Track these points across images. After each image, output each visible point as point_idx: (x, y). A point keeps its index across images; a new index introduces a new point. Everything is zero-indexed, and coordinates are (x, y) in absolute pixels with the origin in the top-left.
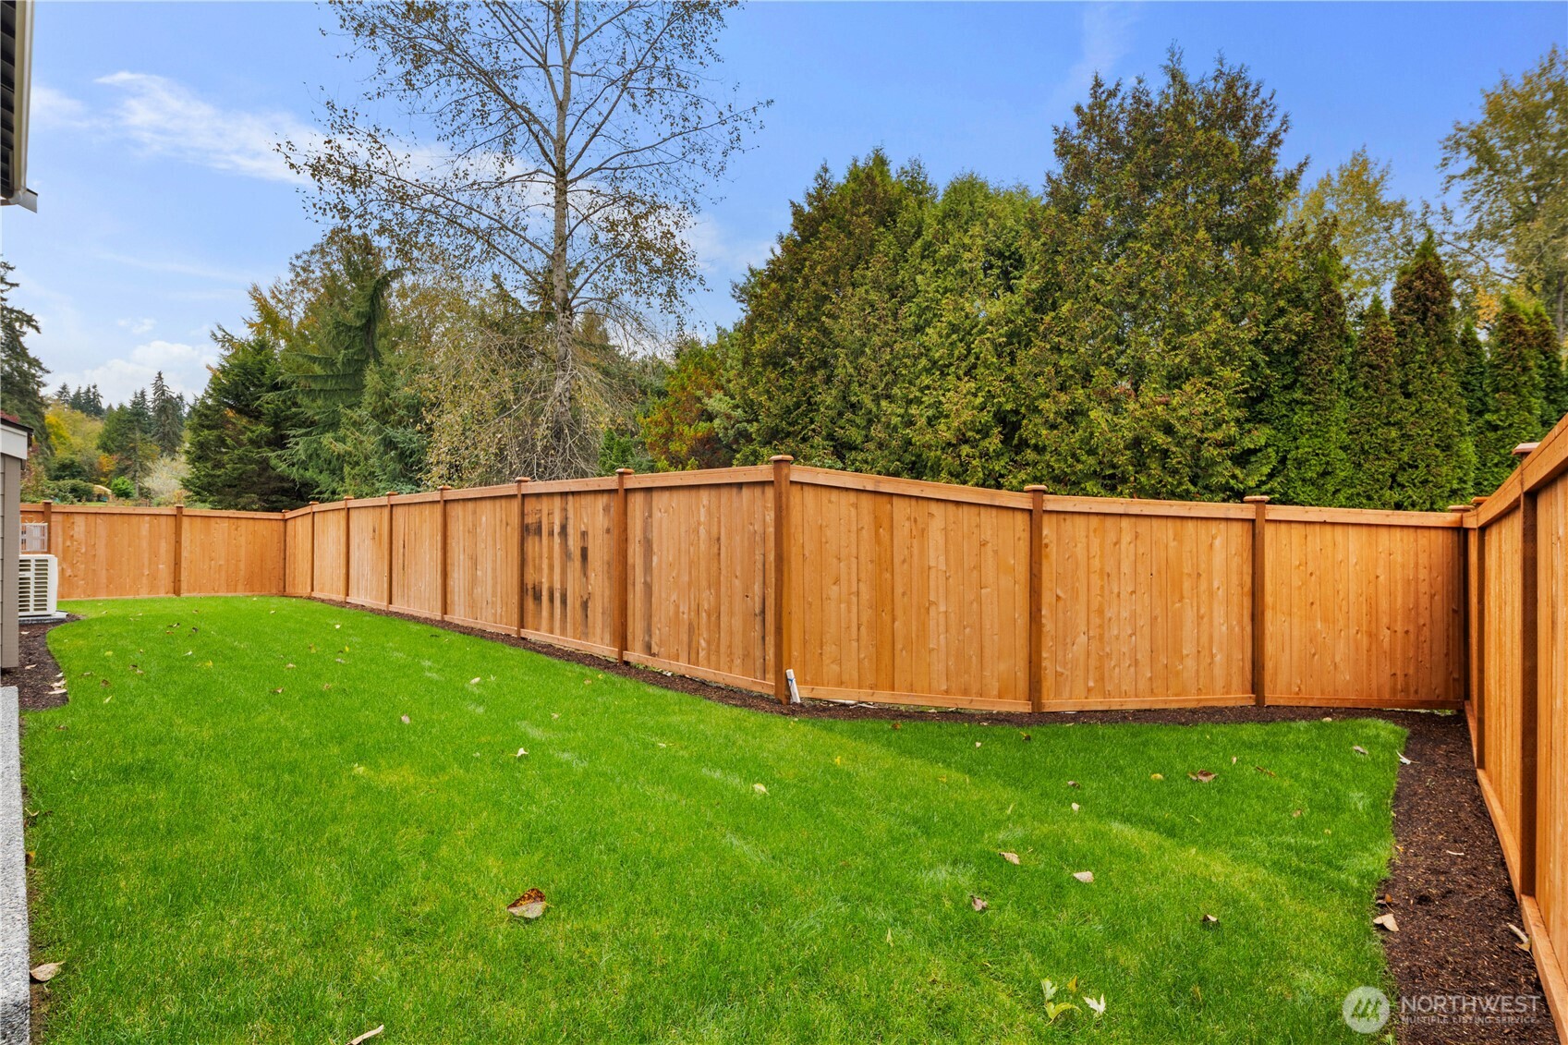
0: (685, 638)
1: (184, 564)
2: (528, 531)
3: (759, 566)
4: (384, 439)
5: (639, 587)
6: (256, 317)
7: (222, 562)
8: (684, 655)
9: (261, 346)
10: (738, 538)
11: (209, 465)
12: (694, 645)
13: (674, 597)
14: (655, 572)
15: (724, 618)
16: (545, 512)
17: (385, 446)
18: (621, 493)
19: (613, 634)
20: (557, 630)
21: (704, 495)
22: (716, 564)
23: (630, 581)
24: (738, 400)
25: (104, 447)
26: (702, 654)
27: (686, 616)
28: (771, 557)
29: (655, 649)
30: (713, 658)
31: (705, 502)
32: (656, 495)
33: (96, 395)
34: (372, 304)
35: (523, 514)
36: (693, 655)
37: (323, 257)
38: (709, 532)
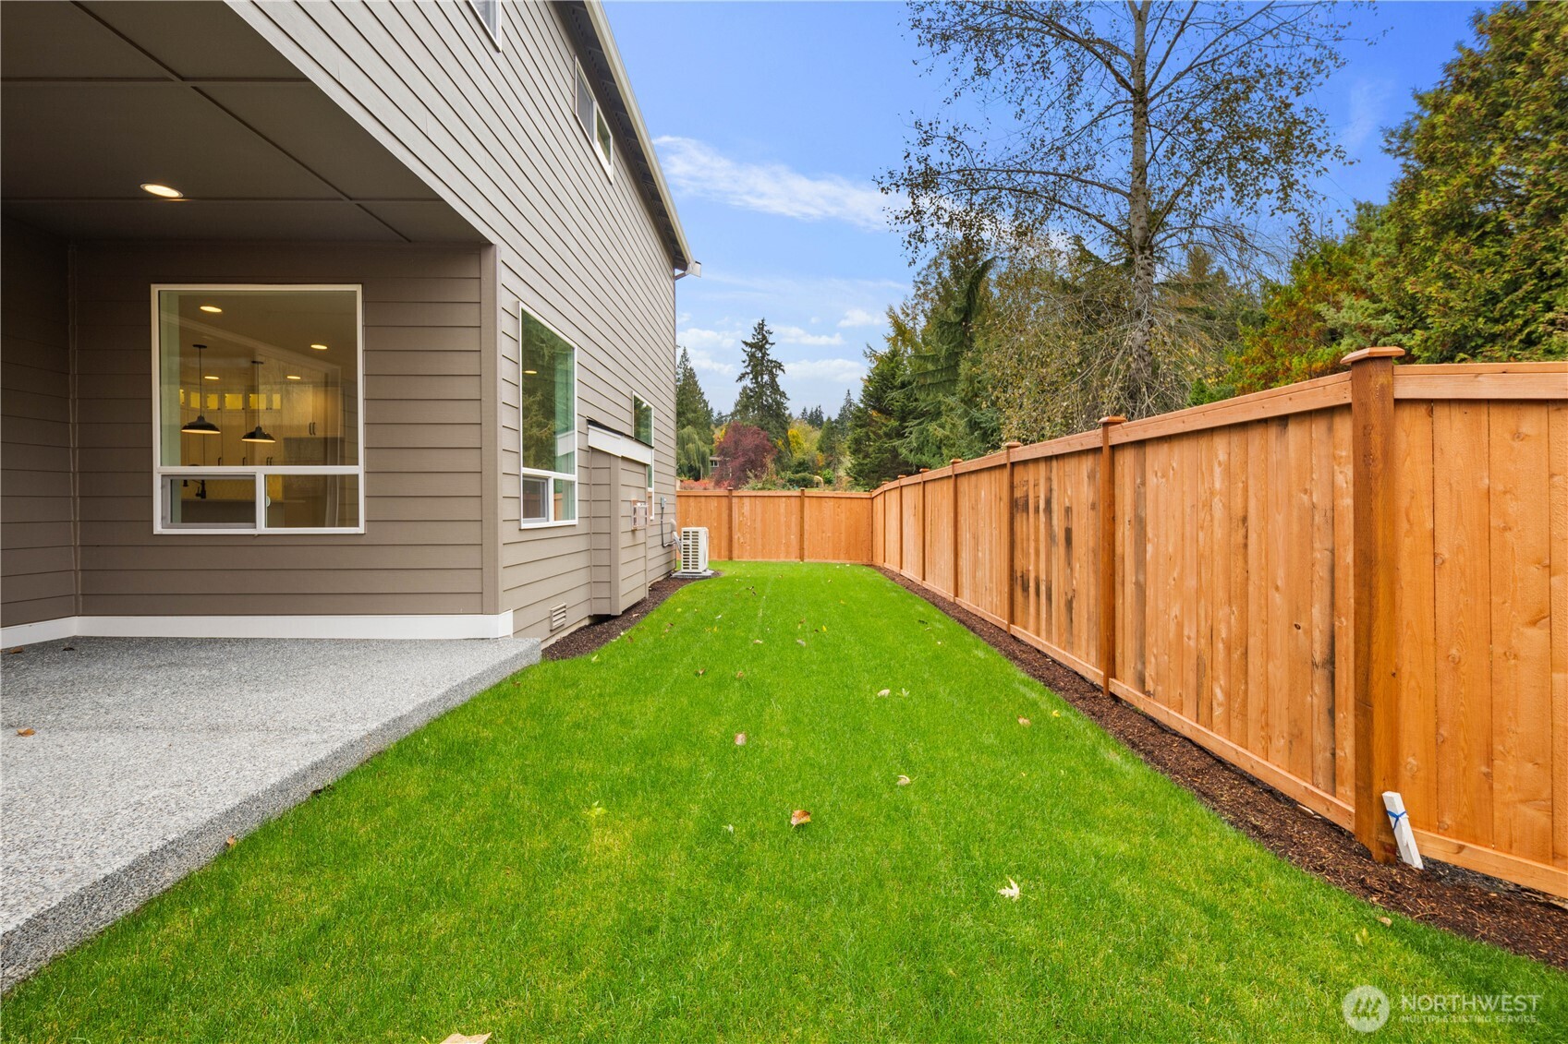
0: (1191, 678)
1: (806, 536)
2: (1017, 506)
3: (1322, 572)
4: (970, 421)
5: (1130, 589)
6: (891, 332)
7: (829, 534)
8: (1190, 706)
9: (894, 354)
10: (1280, 518)
11: (861, 456)
12: (1205, 693)
13: (1175, 610)
14: (1150, 568)
15: (1255, 661)
16: (1031, 483)
17: (971, 427)
18: (1106, 451)
19: (1099, 650)
20: (1043, 633)
21: (1220, 444)
22: (1240, 563)
23: (1118, 579)
24: (1387, 302)
25: (820, 449)
26: (1218, 711)
27: (1192, 643)
28: (1348, 556)
29: (1150, 686)
30: (1236, 724)
31: (1222, 456)
32: (1150, 451)
33: (821, 412)
34: (969, 299)
35: (1012, 487)
36: (1204, 711)
37: (937, 268)
38: (1228, 507)
